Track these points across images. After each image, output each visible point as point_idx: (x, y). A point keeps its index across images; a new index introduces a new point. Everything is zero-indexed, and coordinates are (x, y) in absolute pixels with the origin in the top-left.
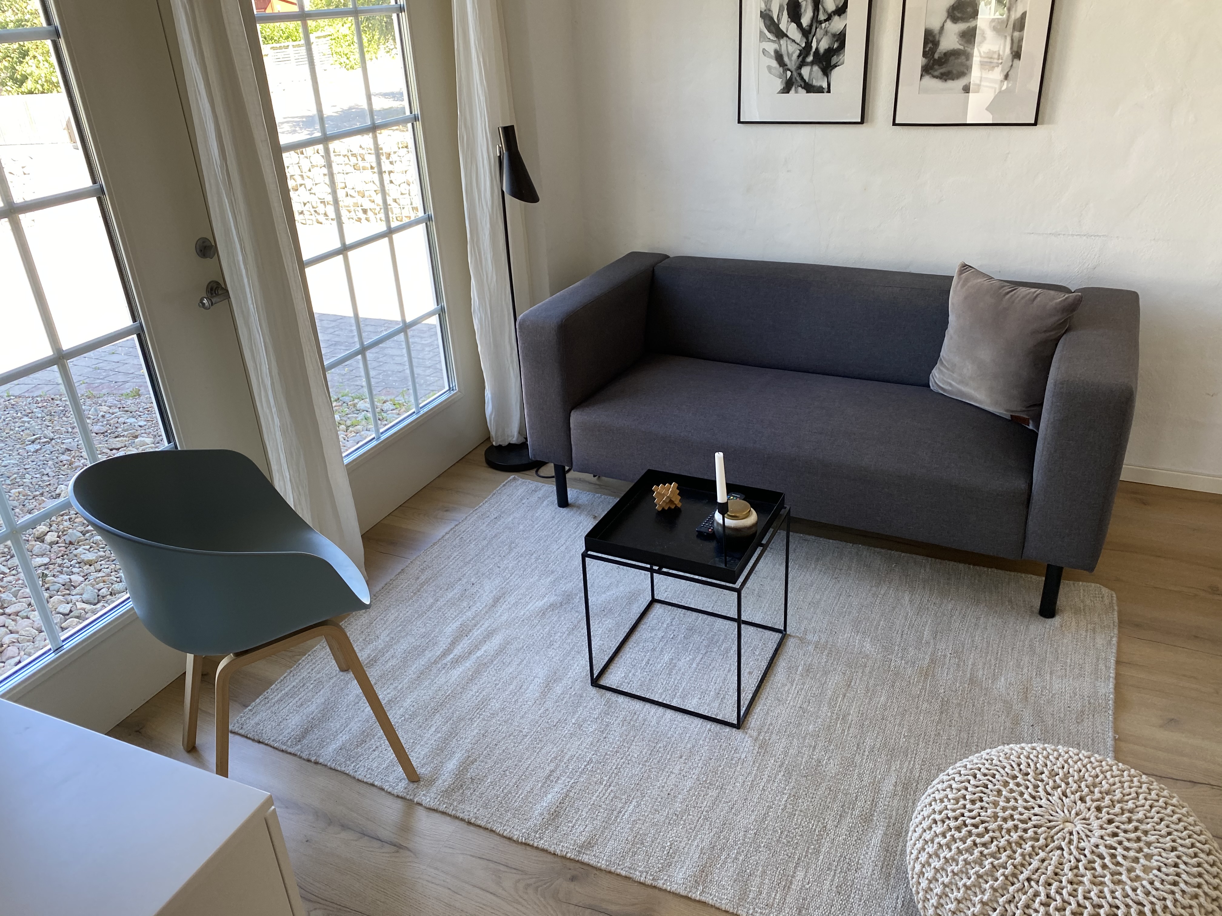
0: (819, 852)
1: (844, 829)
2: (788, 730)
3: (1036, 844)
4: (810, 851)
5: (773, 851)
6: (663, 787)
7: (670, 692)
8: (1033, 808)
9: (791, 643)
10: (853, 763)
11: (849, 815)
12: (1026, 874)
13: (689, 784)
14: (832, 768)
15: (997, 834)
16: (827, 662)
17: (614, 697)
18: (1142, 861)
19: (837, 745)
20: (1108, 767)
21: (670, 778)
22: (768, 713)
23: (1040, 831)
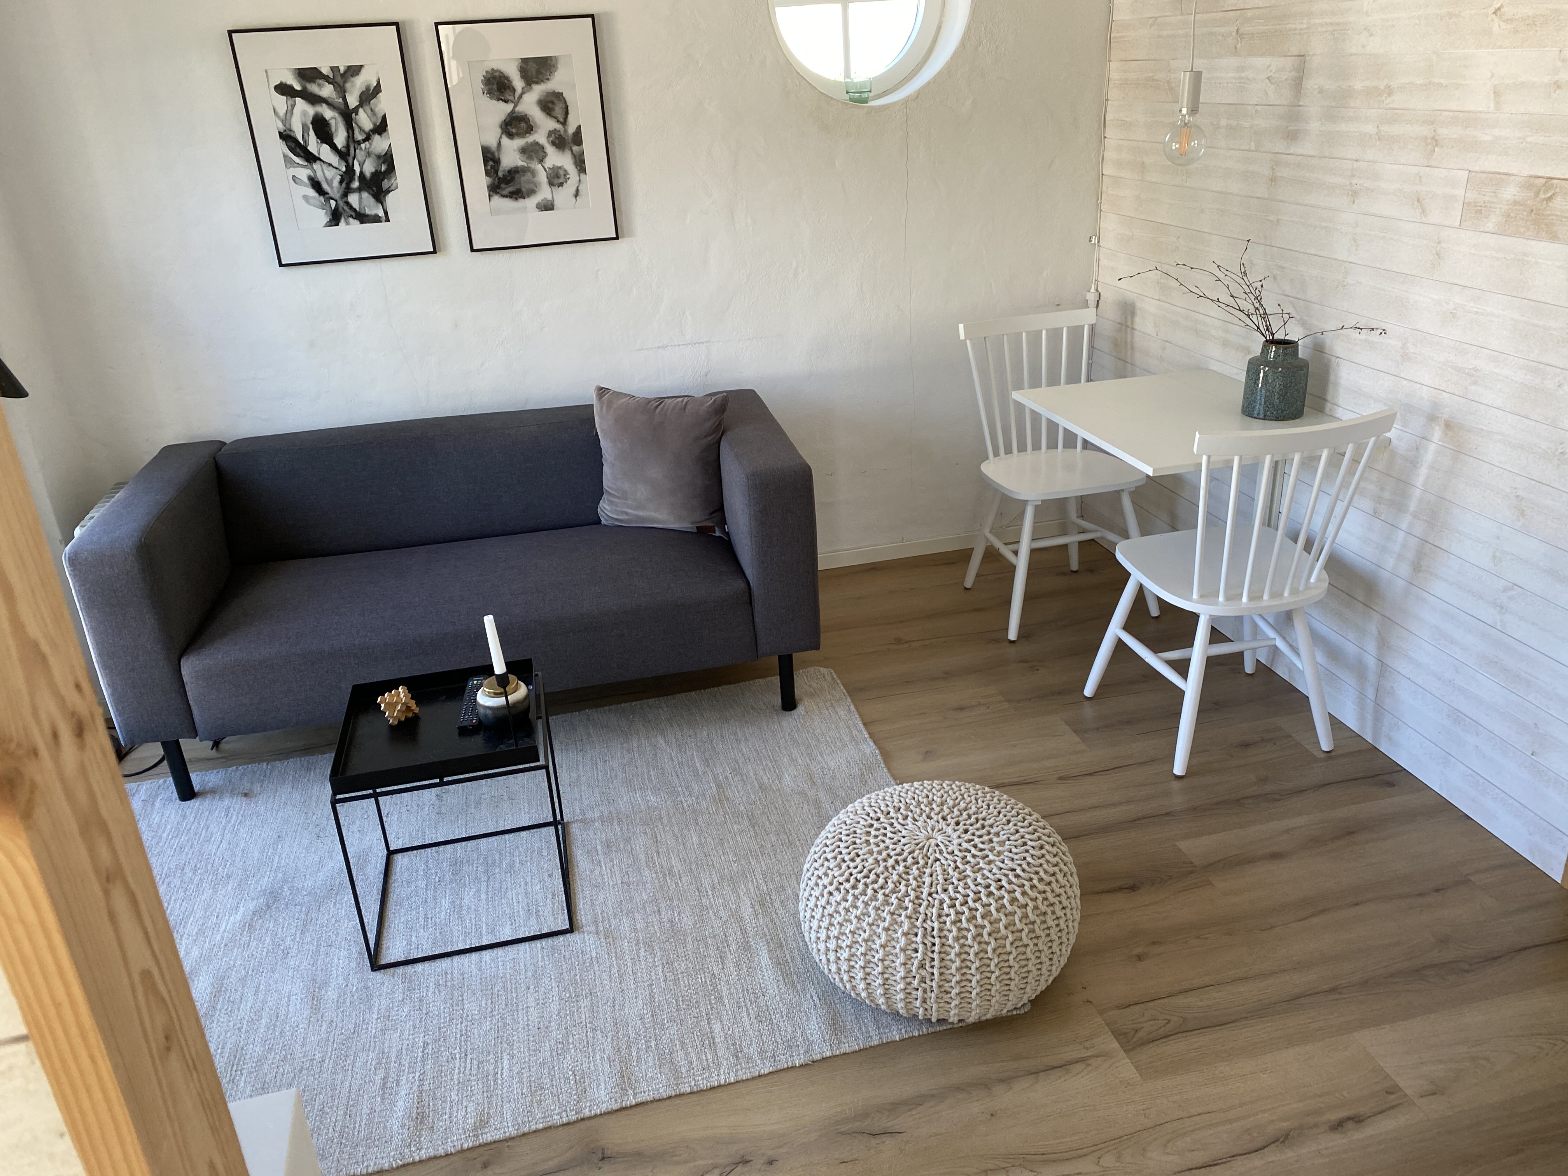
0: (721, 998)
1: (731, 967)
2: (624, 909)
3: (919, 865)
4: (713, 1002)
5: (678, 1021)
6: (528, 1025)
7: (473, 934)
8: (900, 841)
9: (575, 830)
10: (702, 908)
11: (728, 953)
12: (926, 891)
13: (554, 1007)
14: (687, 921)
15: (886, 874)
16: (622, 830)
17: (409, 969)
18: (995, 839)
19: (679, 899)
20: (930, 787)
21: (529, 1013)
22: (592, 904)
23: (916, 854)
